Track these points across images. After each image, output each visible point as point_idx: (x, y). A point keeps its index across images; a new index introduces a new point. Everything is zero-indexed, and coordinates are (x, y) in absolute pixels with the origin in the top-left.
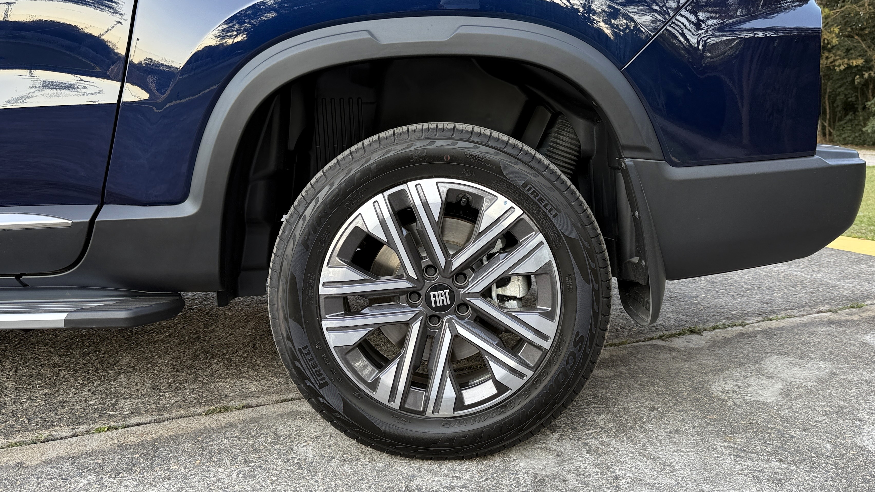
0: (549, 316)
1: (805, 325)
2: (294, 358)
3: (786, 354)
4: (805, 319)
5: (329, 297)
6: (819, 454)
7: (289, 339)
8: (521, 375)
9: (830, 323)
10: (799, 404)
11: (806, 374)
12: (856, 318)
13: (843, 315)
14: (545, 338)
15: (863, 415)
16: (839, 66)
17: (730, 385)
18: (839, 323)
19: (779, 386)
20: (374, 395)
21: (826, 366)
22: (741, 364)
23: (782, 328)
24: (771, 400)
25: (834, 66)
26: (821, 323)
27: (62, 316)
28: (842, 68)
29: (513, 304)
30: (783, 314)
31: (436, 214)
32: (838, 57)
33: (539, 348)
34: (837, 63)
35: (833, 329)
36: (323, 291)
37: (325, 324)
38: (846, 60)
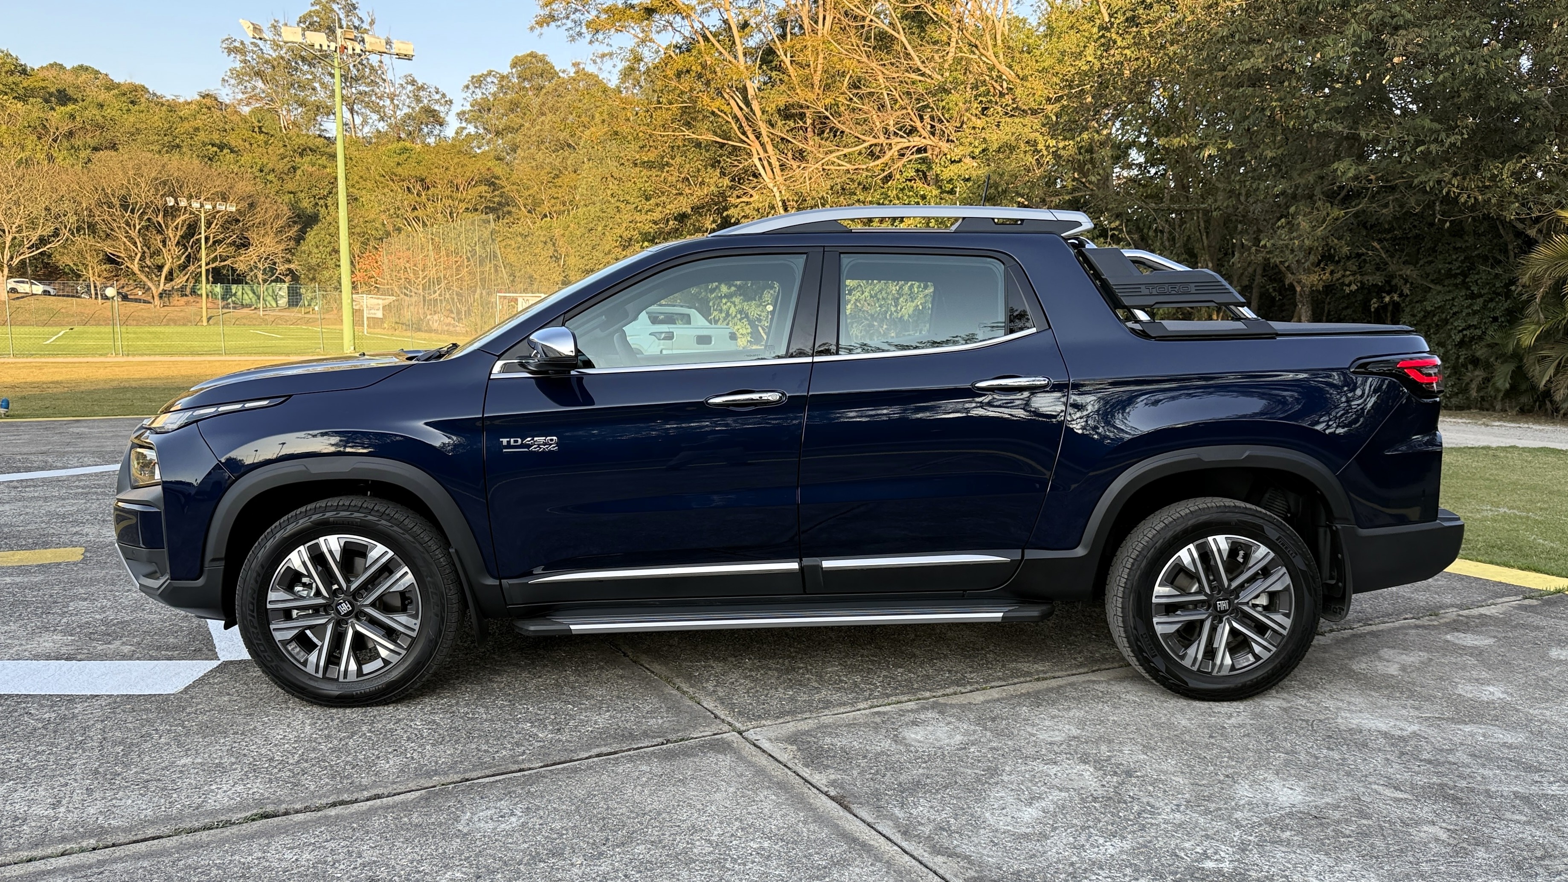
0: (1287, 615)
1: (1399, 629)
2: (1137, 640)
3: (1393, 647)
4: (1397, 624)
5: (1159, 605)
6: (1435, 697)
7: (1135, 628)
8: (1269, 650)
9: (1417, 627)
10: (1414, 675)
11: (1412, 659)
12: (1436, 623)
13: (1425, 621)
14: (1284, 628)
15: (1457, 680)
16: (1349, 285)
17: (1364, 666)
18: (1424, 627)
19: (1396, 666)
20: (1183, 663)
21: (1425, 655)
22: (1364, 654)
23: (1382, 631)
24: (1395, 673)
25: (1343, 284)
26: (1410, 627)
27: (1001, 615)
28: (1354, 287)
29: (1260, 609)
30: (1377, 621)
31: (1225, 557)
32: (1348, 273)
33: (1281, 634)
34: (1347, 281)
35: (1420, 631)
36: (1154, 600)
37: (1155, 620)
38: (1359, 277)
